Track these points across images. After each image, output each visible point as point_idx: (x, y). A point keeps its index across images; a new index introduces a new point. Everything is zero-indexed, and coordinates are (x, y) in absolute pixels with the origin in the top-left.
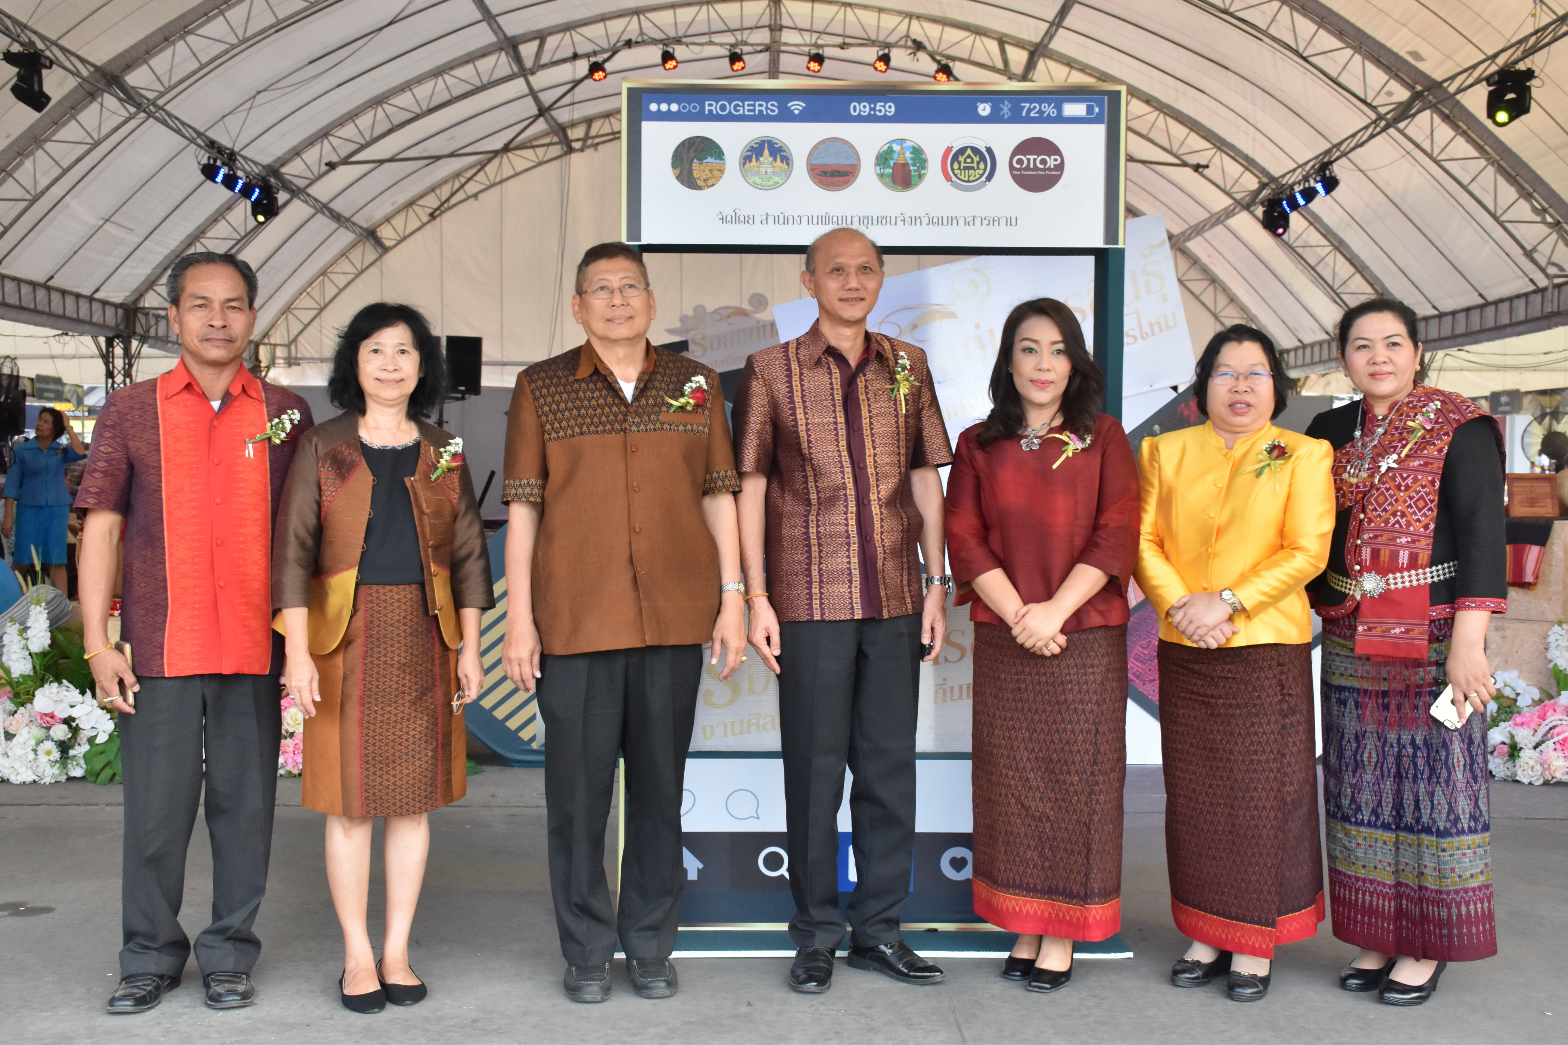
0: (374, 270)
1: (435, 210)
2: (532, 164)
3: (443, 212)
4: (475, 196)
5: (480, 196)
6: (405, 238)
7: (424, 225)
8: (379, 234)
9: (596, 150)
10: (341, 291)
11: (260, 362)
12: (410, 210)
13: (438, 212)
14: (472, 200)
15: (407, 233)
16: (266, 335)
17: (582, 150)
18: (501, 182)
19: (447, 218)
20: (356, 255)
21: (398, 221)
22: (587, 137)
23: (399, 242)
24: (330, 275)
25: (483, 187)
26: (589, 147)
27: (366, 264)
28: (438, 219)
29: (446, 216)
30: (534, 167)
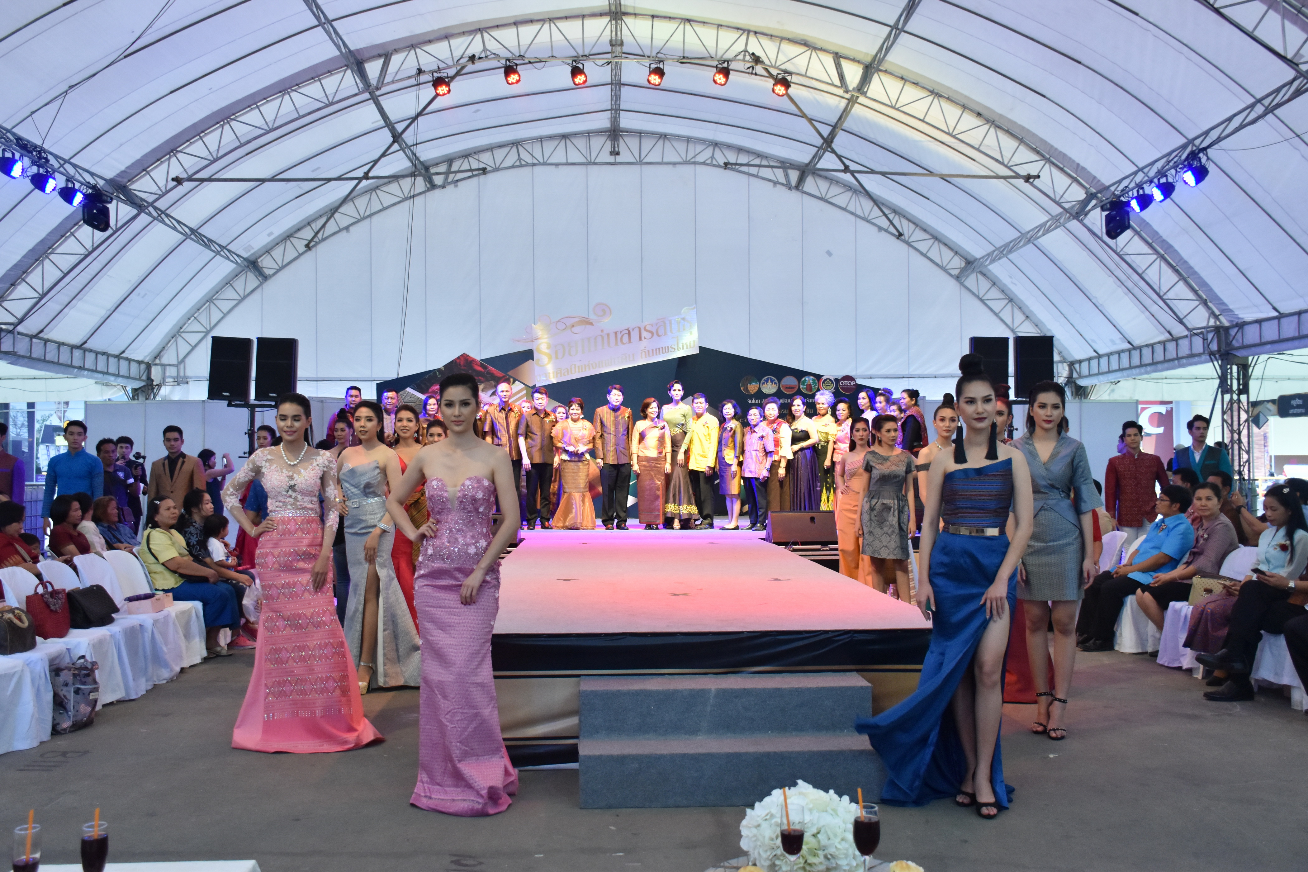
0: (256, 296)
1: (310, 241)
2: (400, 199)
3: (317, 243)
4: (347, 228)
5: (351, 228)
6: (283, 267)
7: (301, 255)
8: (260, 264)
9: (456, 186)
10: (225, 315)
11: (153, 381)
12: (288, 242)
13: (312, 244)
14: (344, 232)
15: (284, 263)
16: (158, 356)
17: (443, 187)
18: (370, 216)
19: (321, 249)
20: (239, 284)
21: (277, 253)
22: (447, 173)
23: (278, 271)
24: (215, 302)
25: (353, 220)
26: (450, 183)
27: (248, 291)
28: (314, 249)
29: (320, 247)
30: (400, 202)
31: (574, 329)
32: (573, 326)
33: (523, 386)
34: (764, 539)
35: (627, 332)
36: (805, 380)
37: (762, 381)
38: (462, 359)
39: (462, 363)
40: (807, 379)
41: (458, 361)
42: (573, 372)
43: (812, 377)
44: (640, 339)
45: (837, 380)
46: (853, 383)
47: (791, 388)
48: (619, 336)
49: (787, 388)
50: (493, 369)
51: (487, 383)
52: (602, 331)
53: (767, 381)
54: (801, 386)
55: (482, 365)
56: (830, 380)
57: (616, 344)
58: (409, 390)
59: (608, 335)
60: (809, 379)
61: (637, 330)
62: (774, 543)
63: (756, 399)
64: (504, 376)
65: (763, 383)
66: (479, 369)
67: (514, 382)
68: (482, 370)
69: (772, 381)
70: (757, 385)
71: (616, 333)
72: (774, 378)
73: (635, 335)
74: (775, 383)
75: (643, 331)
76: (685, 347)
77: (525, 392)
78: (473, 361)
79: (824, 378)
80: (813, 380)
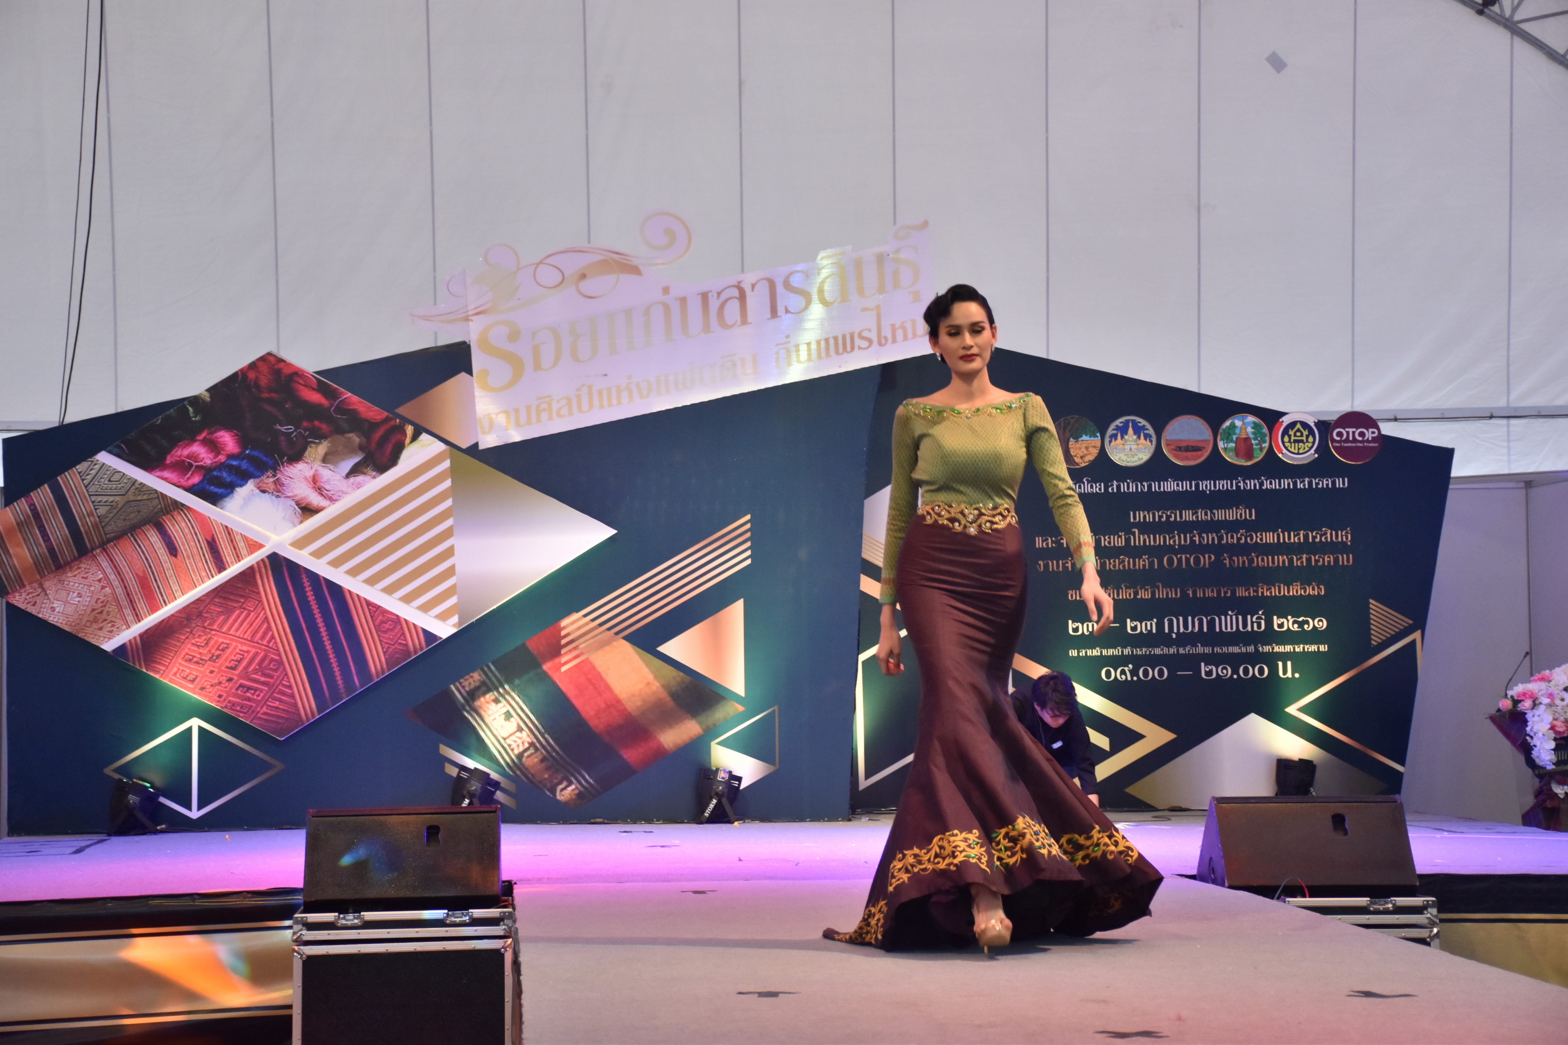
31: (587, 286)
32: (583, 276)
33: (441, 447)
34: (1192, 877)
35: (735, 293)
36: (1233, 426)
37: (1110, 431)
38: (264, 368)
39: (264, 381)
40: (1238, 423)
41: (252, 375)
42: (585, 406)
43: (1251, 419)
44: (774, 312)
45: (1324, 426)
46: (1369, 434)
47: (1195, 449)
48: (714, 304)
49: (1180, 449)
50: (355, 398)
51: (338, 437)
52: (666, 290)
53: (1123, 430)
54: (1221, 445)
55: (322, 388)
56: (1305, 425)
57: (707, 328)
58: (104, 457)
59: (683, 300)
60: (1244, 425)
61: (763, 290)
62: (1230, 887)
63: (1094, 480)
64: (387, 420)
65: (1114, 437)
66: (315, 397)
67: (415, 438)
68: (324, 402)
69: (1138, 430)
70: (1097, 441)
71: (705, 296)
72: (1142, 422)
73: (757, 301)
74: (1147, 436)
75: (780, 289)
76: (900, 334)
77: (447, 464)
78: (297, 374)
79: (1286, 420)
80: (1255, 426)
